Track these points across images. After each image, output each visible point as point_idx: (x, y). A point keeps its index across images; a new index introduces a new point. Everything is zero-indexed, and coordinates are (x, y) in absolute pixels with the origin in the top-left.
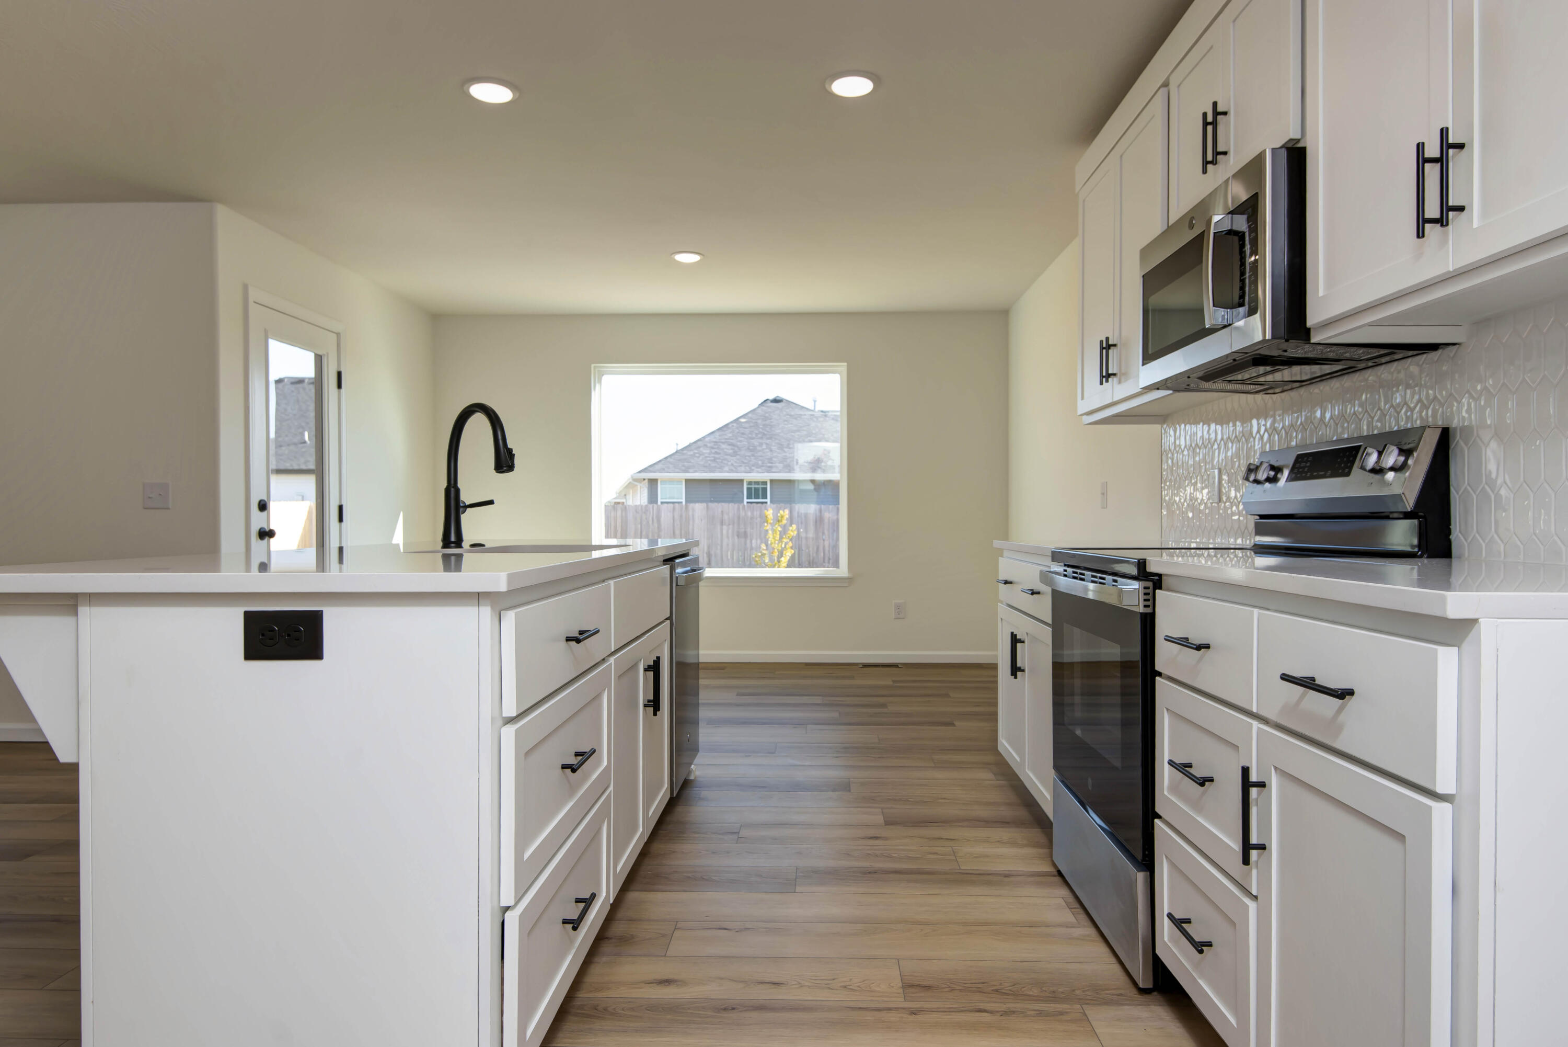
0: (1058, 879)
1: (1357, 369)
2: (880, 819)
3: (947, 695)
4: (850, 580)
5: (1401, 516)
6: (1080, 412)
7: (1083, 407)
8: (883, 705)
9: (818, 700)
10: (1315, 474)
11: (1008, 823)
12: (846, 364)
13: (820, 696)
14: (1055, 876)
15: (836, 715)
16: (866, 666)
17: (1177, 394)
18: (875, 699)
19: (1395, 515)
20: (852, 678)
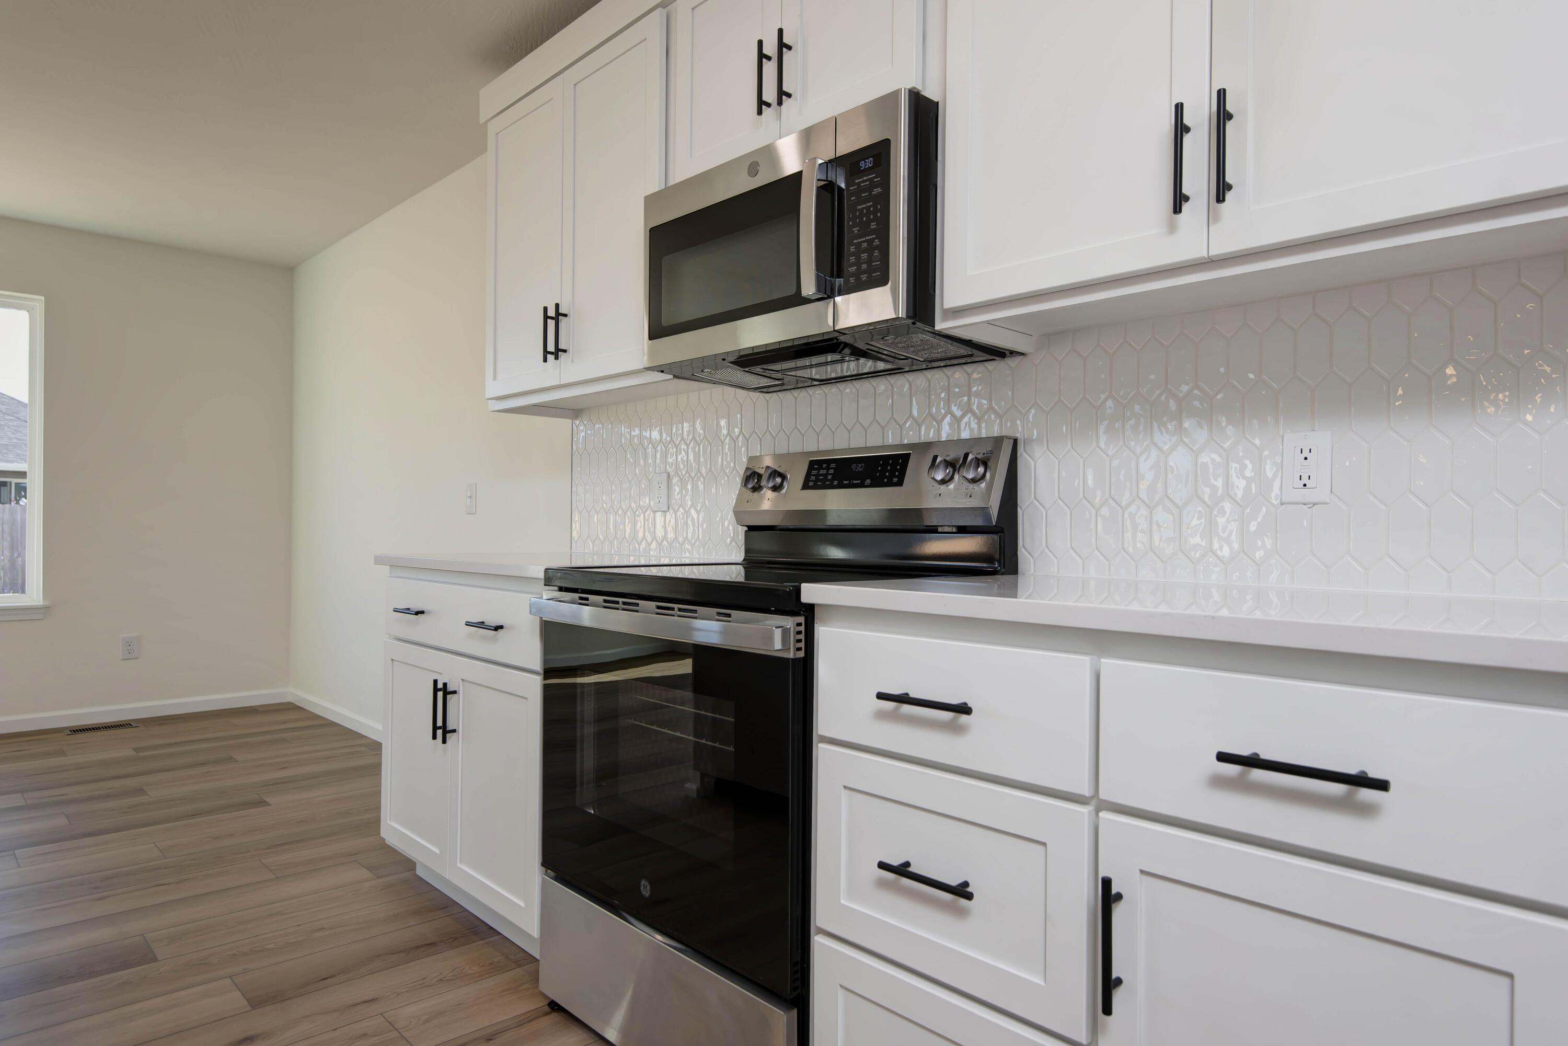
0: (555, 1017)
1: (904, 370)
2: (236, 1000)
3: (230, 759)
4: (44, 611)
5: (954, 530)
6: (488, 395)
7: (493, 389)
8: (140, 791)
9: (17, 800)
10: (845, 482)
11: (433, 944)
12: (43, 298)
13: (18, 792)
14: (547, 1014)
15: (62, 821)
16: (76, 731)
17: (676, 380)
18: (117, 784)
19: (947, 529)
20: (63, 753)
